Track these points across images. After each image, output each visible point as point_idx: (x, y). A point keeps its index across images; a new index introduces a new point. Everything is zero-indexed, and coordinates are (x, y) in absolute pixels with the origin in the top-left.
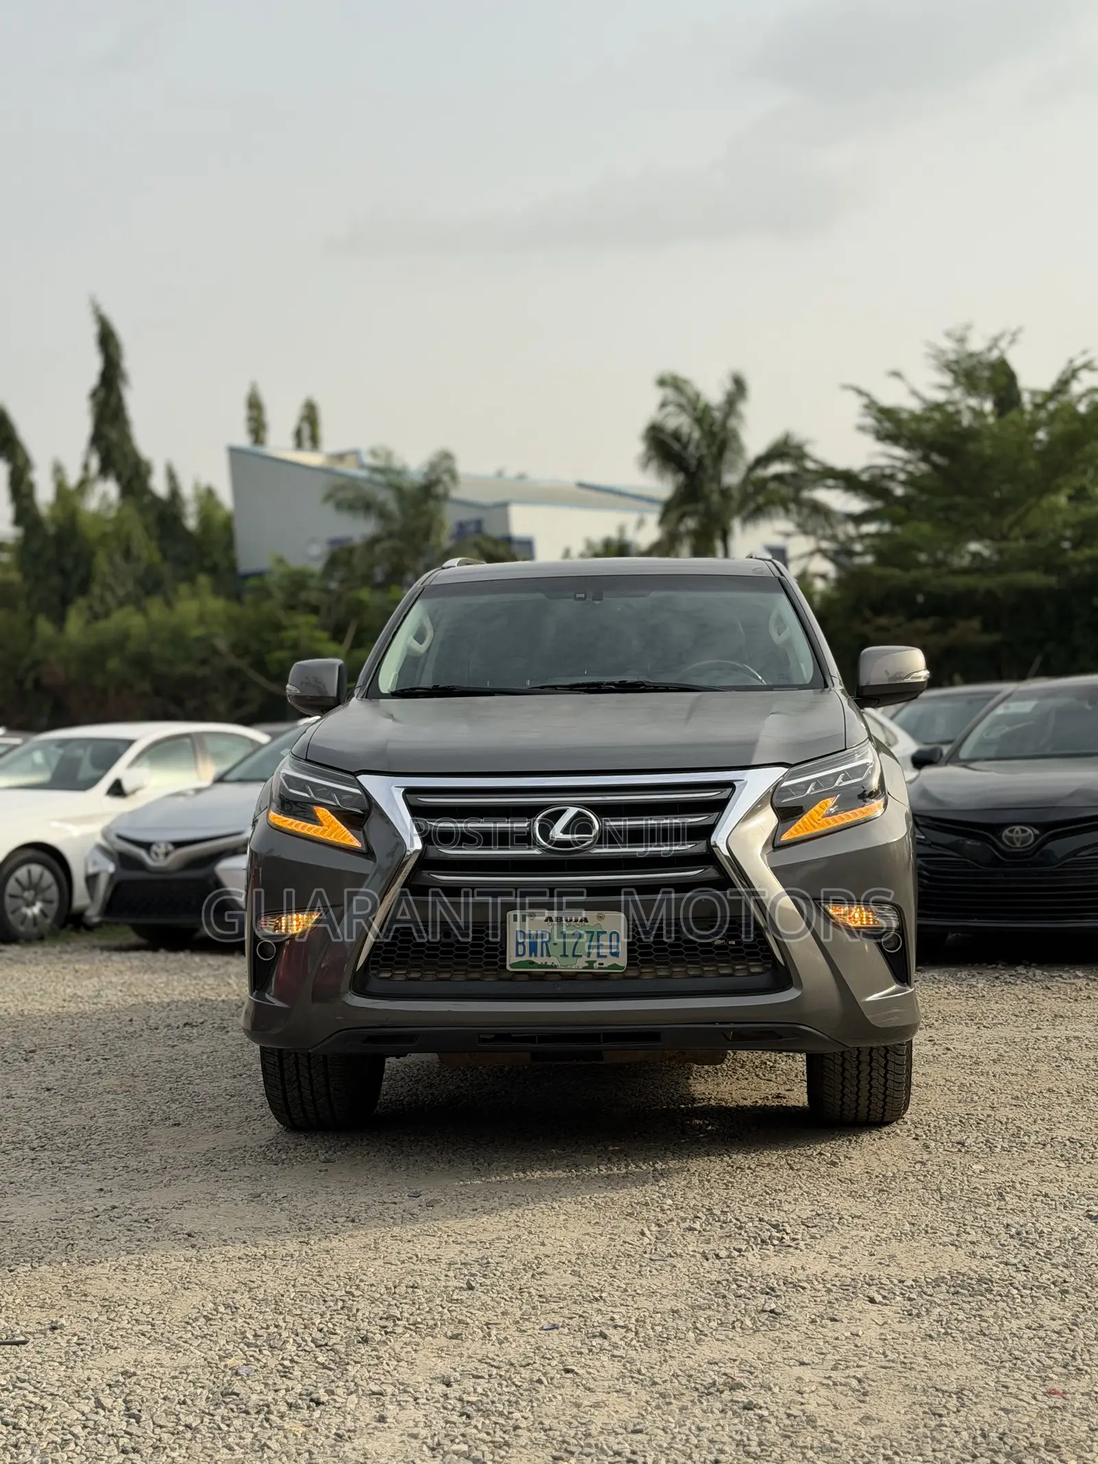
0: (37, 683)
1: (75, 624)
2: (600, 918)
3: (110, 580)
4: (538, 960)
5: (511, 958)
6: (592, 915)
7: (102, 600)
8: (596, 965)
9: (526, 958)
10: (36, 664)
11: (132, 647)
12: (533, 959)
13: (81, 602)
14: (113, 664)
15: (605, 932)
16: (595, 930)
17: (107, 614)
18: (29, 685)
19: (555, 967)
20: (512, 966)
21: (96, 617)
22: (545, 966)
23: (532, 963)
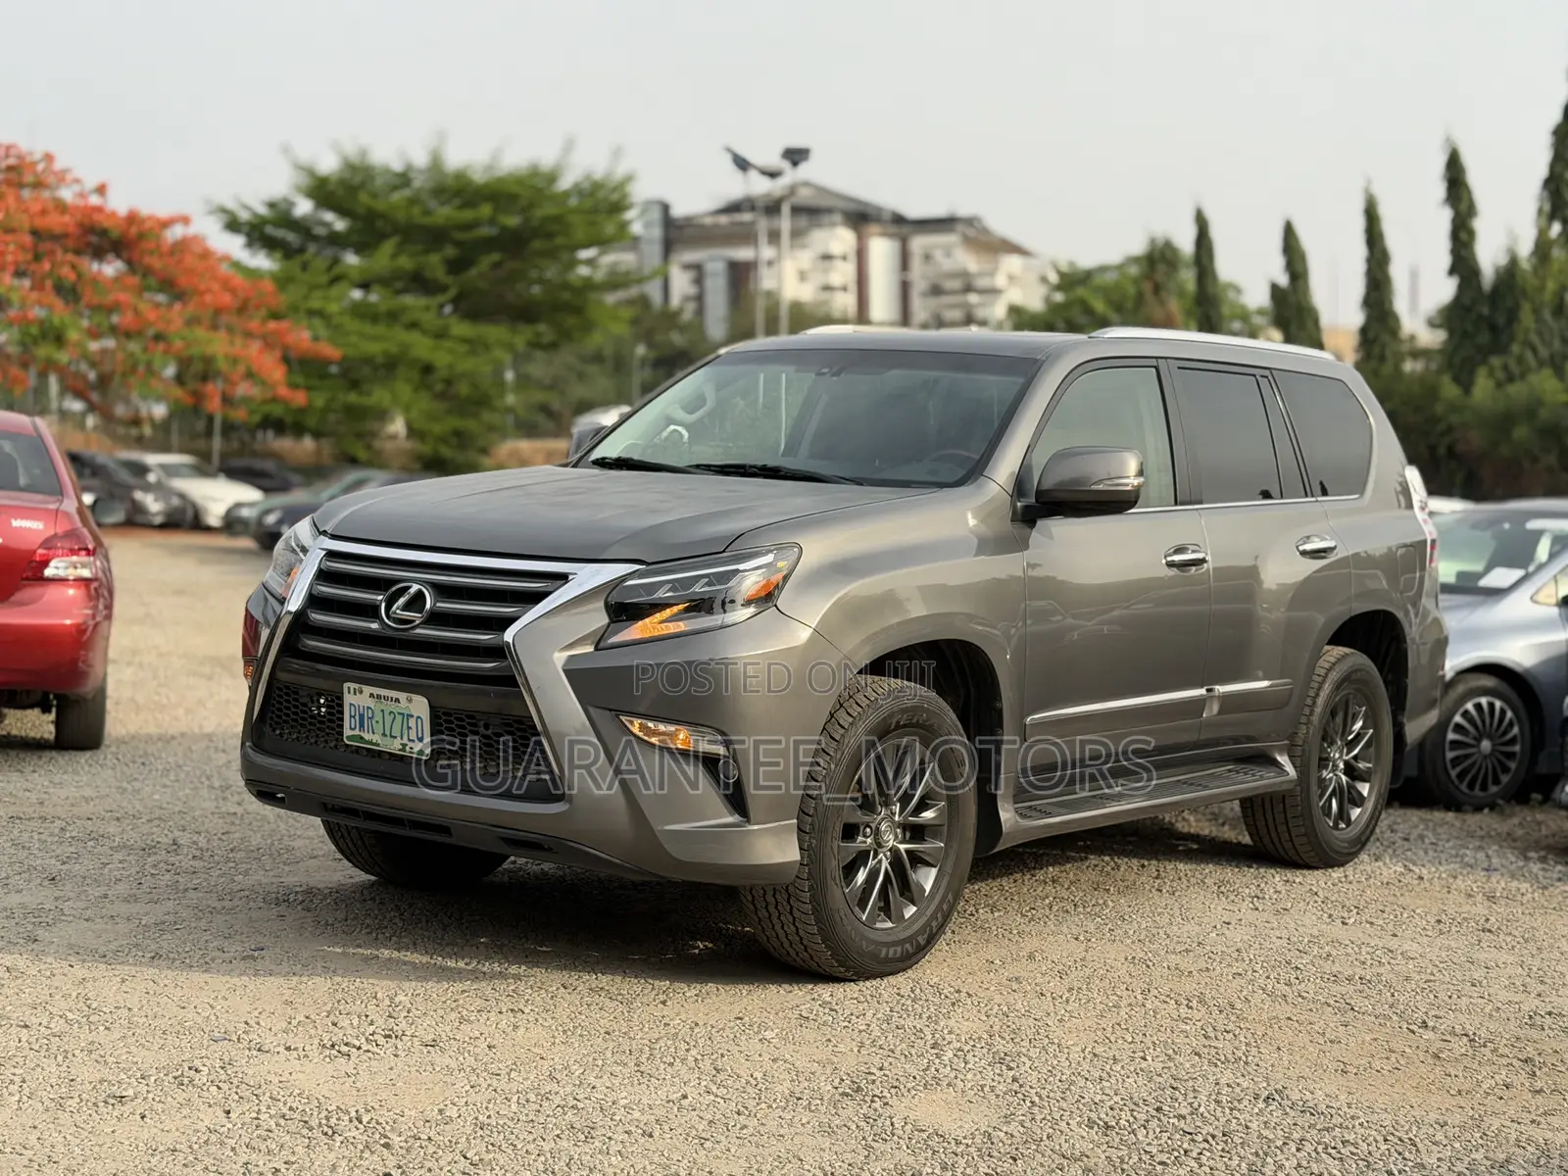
0: (1450, 449)
1: (1483, 386)
2: (410, 701)
3: (1534, 338)
4: (367, 736)
5: (347, 732)
6: (402, 696)
7: (1520, 360)
8: (408, 749)
9: (357, 732)
10: (1450, 429)
11: (1544, 414)
12: (362, 734)
13: (1496, 361)
14: (1520, 432)
15: (412, 716)
16: (406, 712)
17: (1523, 376)
18: (1442, 451)
19: (378, 745)
20: (348, 738)
21: (1511, 379)
22: (370, 742)
23: (362, 738)
